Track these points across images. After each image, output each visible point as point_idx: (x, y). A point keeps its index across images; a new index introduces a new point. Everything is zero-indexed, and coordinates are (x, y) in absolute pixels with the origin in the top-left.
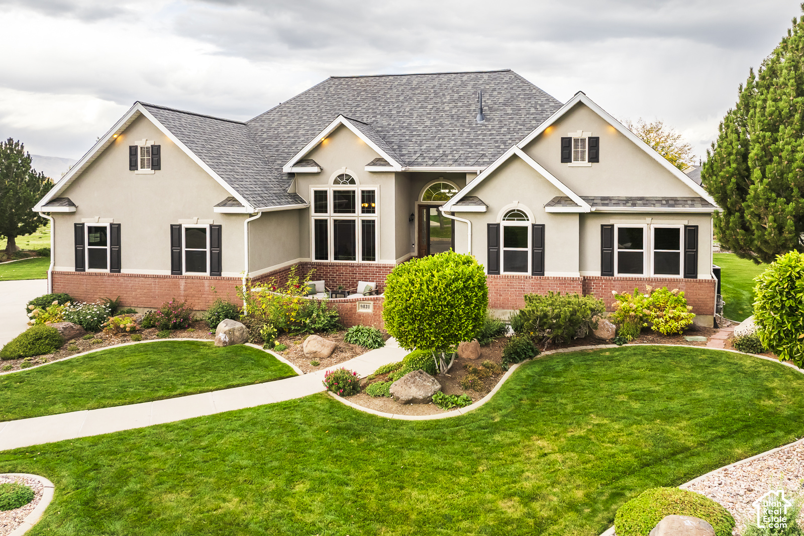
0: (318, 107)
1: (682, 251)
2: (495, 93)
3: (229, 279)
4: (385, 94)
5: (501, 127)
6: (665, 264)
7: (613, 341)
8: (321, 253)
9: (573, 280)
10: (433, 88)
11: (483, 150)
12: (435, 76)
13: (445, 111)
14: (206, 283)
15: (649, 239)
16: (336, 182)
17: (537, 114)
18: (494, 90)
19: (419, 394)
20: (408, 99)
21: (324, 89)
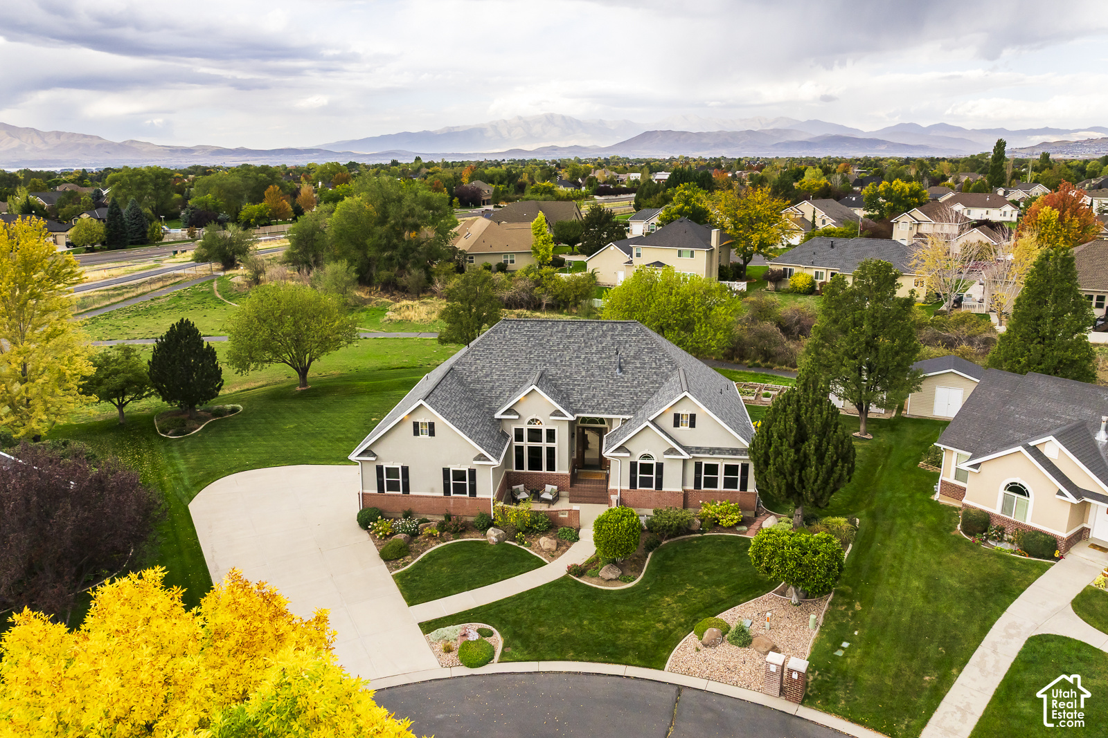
0: (501, 351)
1: (739, 477)
2: (627, 346)
3: (482, 499)
4: (548, 341)
5: (633, 380)
6: (729, 483)
7: (699, 532)
8: (520, 465)
9: (678, 493)
10: (583, 336)
11: (623, 400)
12: (582, 324)
13: (594, 362)
14: (467, 501)
15: (721, 470)
16: (529, 423)
17: (657, 369)
18: (626, 342)
19: (613, 577)
20: (566, 348)
21: (501, 333)
